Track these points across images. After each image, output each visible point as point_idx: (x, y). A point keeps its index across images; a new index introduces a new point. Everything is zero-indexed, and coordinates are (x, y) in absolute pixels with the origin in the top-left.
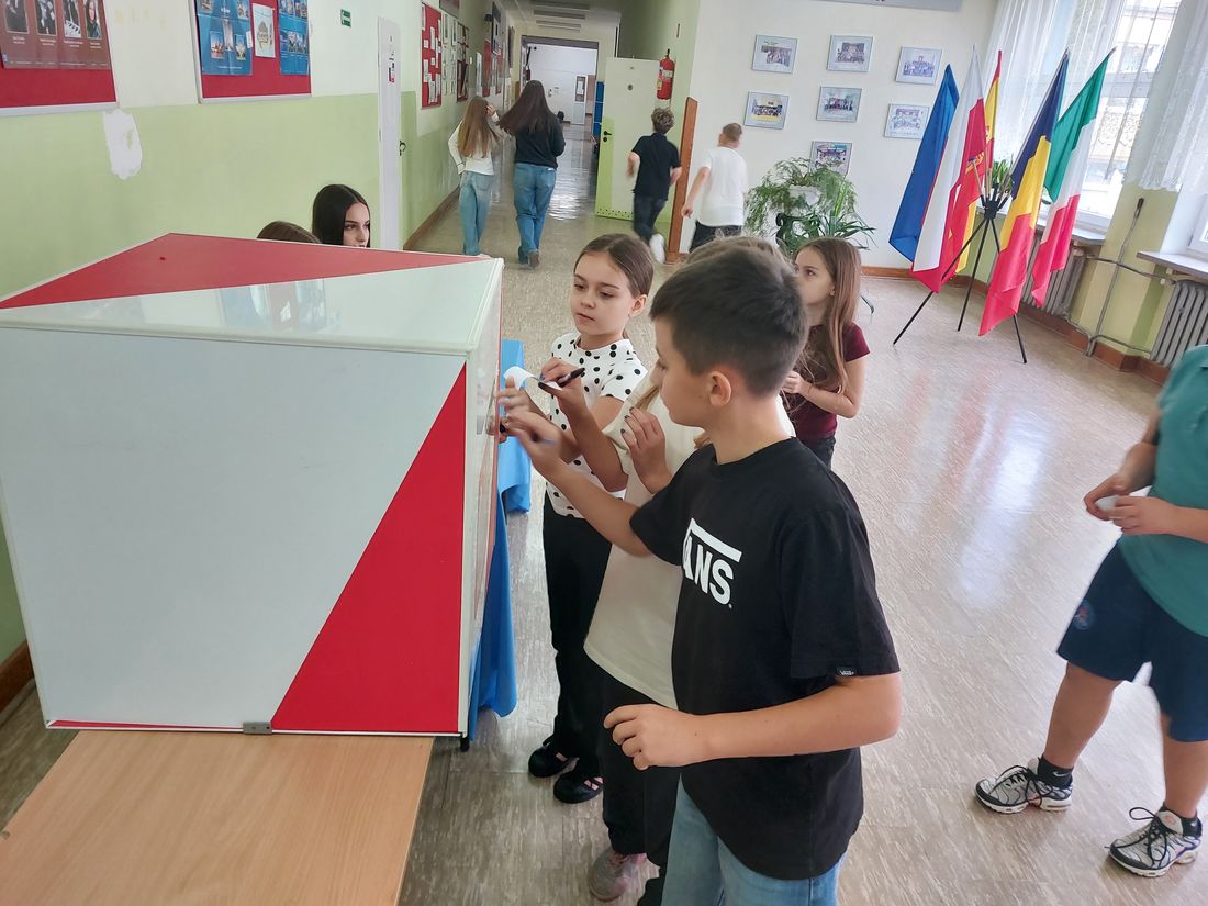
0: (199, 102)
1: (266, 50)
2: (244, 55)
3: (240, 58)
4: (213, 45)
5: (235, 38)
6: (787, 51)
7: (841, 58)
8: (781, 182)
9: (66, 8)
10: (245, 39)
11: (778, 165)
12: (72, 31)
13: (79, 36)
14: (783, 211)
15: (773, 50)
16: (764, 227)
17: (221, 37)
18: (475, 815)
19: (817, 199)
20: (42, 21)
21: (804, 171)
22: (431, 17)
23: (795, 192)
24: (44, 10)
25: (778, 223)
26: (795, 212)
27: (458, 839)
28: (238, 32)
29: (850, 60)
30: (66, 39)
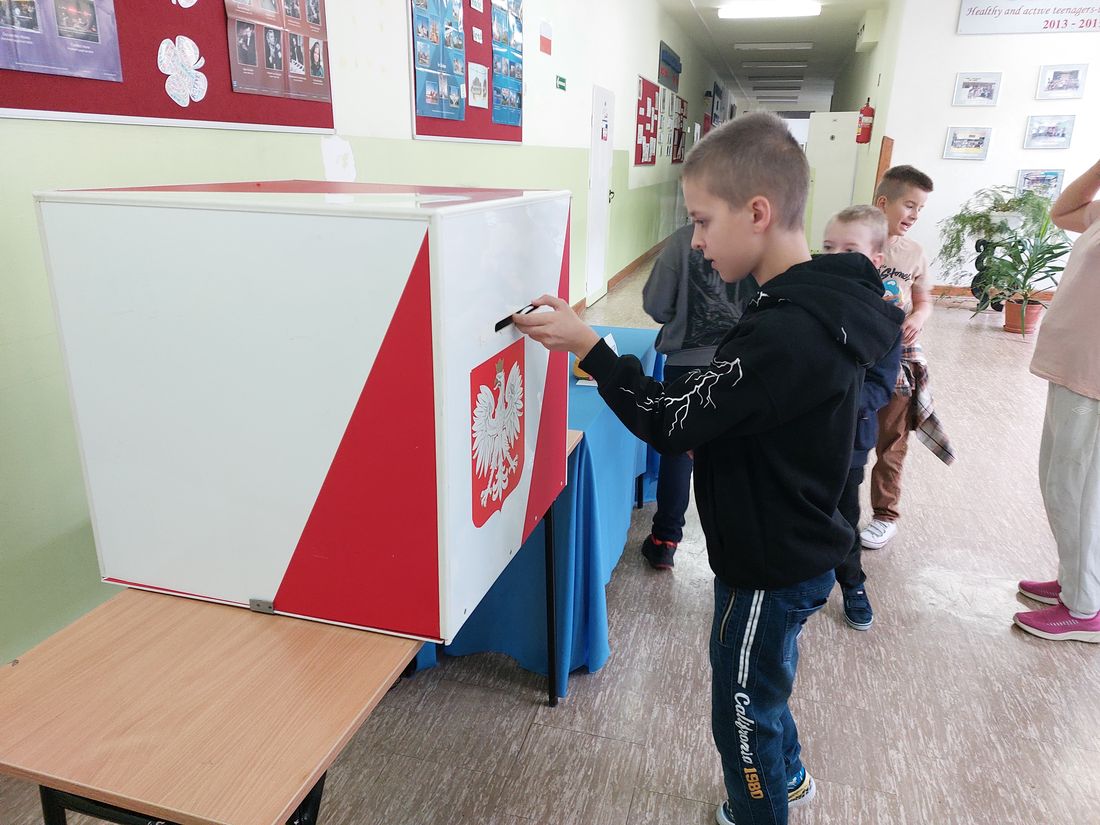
0: (413, 138)
1: (479, 101)
2: (457, 103)
3: (454, 106)
4: (428, 92)
5: (449, 89)
6: (991, 85)
7: (1051, 87)
8: (981, 210)
9: (292, 50)
10: (459, 91)
11: (979, 193)
12: (296, 68)
13: (303, 73)
14: (983, 236)
15: (976, 86)
16: (961, 253)
17: (437, 86)
18: (547, 769)
19: (1022, 224)
20: (270, 59)
21: (1007, 198)
22: (648, 90)
23: (996, 218)
24: (272, 50)
25: (978, 250)
26: (996, 238)
27: (524, 790)
28: (453, 83)
29: (1061, 88)
30: (292, 74)
